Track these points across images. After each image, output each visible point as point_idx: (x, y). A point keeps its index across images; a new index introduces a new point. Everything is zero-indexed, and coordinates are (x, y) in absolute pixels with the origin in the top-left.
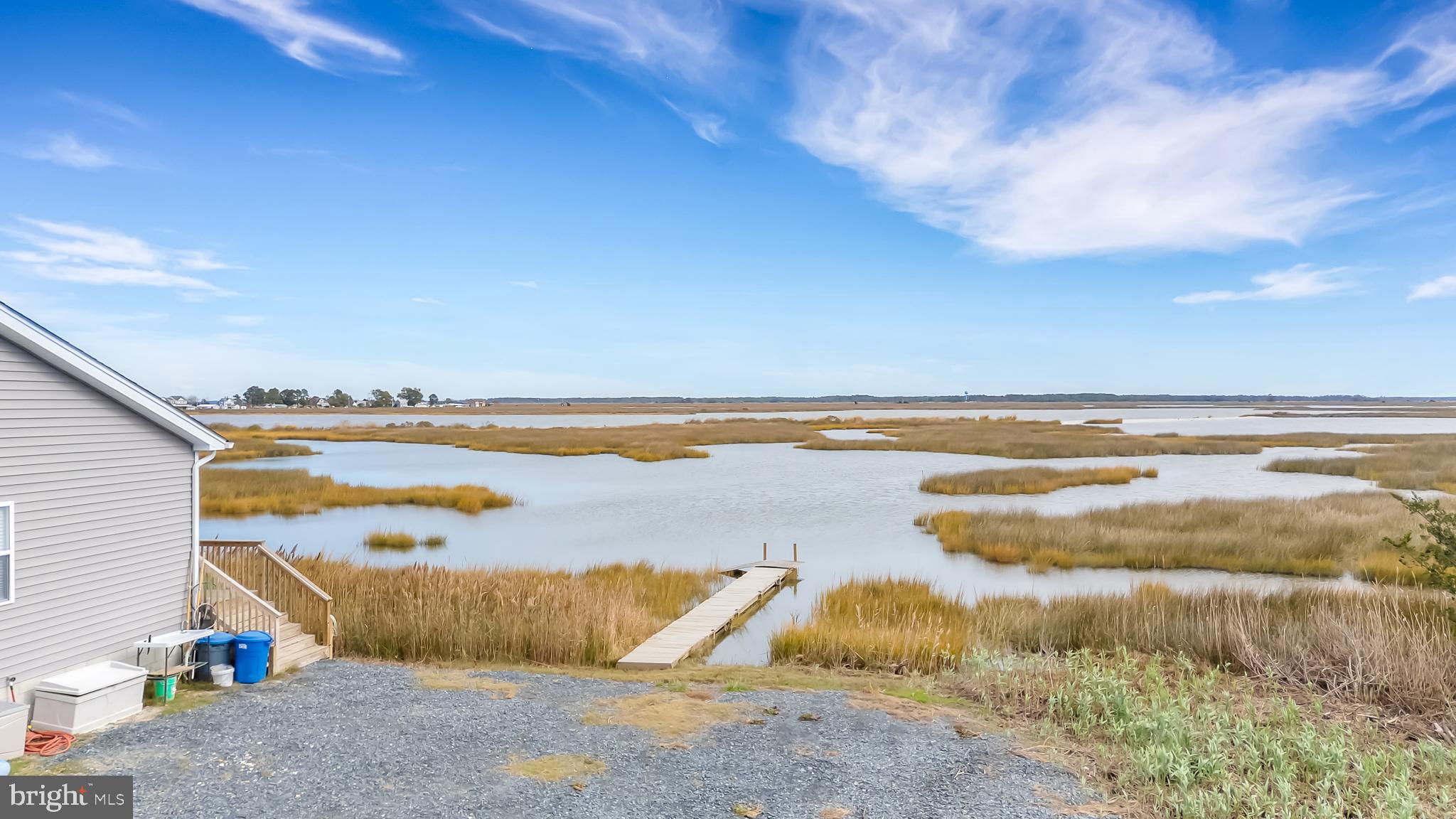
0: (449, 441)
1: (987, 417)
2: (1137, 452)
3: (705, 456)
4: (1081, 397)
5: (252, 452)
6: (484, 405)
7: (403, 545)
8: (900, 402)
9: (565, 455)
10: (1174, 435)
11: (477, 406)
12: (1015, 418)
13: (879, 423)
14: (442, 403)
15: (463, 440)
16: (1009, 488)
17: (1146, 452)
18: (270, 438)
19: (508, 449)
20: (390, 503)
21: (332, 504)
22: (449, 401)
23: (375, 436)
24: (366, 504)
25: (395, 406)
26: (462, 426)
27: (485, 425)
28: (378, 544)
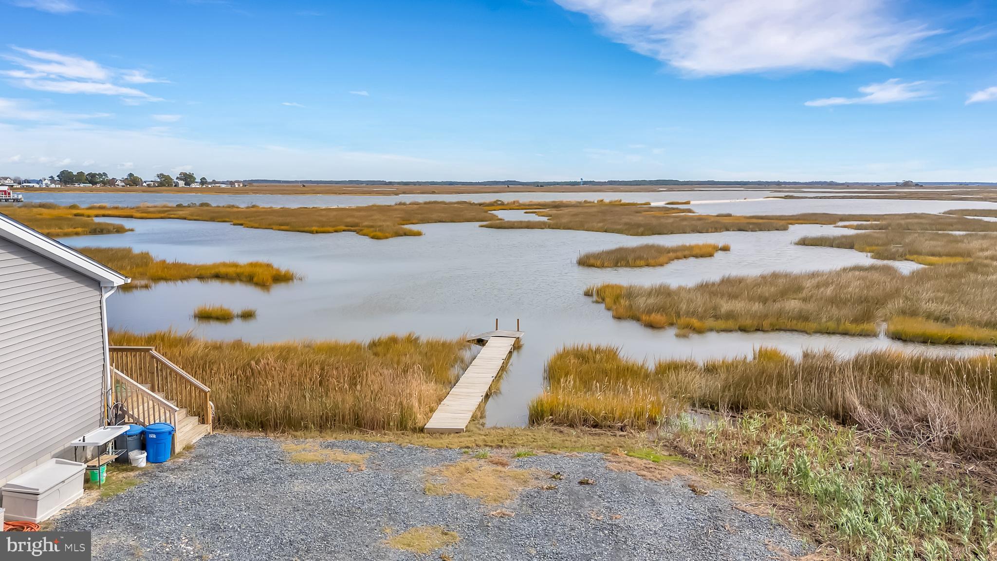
0: (227, 220)
1: (602, 200)
2: (710, 230)
3: (419, 234)
4: (657, 183)
5: (79, 230)
6: (241, 185)
7: (224, 317)
8: (538, 186)
9: (317, 232)
10: (729, 215)
11: (237, 186)
12: (620, 201)
13: (531, 205)
14: (210, 183)
15: (237, 218)
16: (638, 262)
17: (716, 230)
18: (89, 216)
19: (274, 227)
20: (201, 278)
21: (157, 279)
22: (214, 182)
23: (169, 215)
24: (184, 278)
25: (175, 186)
26: (233, 206)
27: (250, 205)
28: (204, 316)
